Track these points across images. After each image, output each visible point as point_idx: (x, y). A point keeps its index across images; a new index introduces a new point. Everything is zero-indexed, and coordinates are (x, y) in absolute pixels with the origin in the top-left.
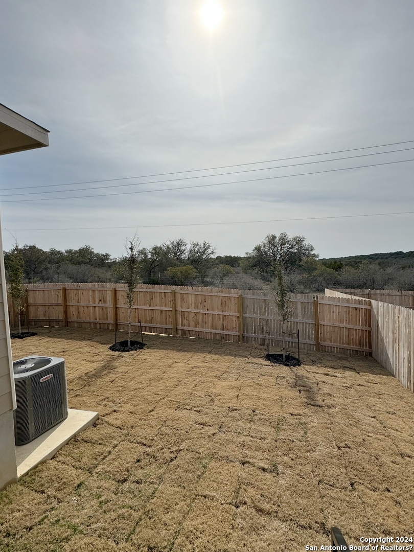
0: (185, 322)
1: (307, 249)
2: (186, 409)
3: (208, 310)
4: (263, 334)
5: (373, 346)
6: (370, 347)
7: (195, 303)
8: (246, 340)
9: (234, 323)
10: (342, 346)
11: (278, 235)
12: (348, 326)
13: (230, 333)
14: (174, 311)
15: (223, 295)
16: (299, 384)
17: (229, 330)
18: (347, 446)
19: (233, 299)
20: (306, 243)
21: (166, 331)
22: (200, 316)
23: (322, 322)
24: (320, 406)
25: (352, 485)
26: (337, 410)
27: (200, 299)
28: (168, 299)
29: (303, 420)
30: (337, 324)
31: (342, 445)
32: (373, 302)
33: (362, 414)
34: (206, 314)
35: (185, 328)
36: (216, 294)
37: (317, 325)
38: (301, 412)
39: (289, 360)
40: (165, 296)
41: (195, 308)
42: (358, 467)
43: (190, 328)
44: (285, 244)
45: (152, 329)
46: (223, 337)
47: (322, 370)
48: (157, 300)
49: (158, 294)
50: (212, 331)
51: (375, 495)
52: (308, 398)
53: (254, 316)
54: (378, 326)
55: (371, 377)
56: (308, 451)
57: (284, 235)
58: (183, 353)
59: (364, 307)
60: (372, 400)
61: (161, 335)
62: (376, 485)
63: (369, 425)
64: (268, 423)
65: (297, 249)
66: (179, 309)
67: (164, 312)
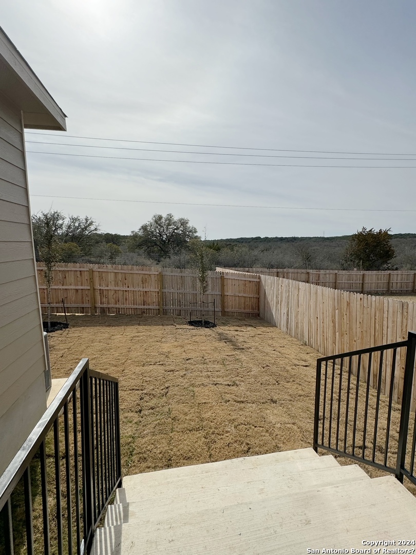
0: (104, 300)
1: (191, 231)
2: (151, 364)
3: (128, 287)
4: (180, 306)
5: (260, 309)
6: (259, 310)
7: (115, 281)
8: (165, 312)
9: (154, 298)
10: (240, 311)
11: (164, 216)
12: (244, 295)
13: (150, 307)
14: (92, 289)
15: (144, 272)
16: (223, 338)
17: (149, 305)
18: (268, 366)
19: (153, 276)
20: (190, 225)
21: (82, 310)
22: (121, 293)
23: (226, 294)
24: (243, 349)
25: (277, 382)
26: (252, 349)
27: (120, 277)
28: (85, 277)
29: (237, 357)
30: (237, 294)
31: (264, 366)
32: (262, 276)
33: (268, 349)
34: (126, 291)
35: (105, 306)
36: (137, 272)
37: (223, 296)
38: (234, 353)
39: (207, 324)
40: (81, 274)
41: (115, 286)
42: (277, 374)
43: (110, 306)
44: (171, 225)
45: (65, 310)
46: (143, 312)
47: (232, 328)
48: (71, 278)
49: (73, 273)
50: (133, 306)
51: (289, 384)
52: (233, 345)
53: (172, 290)
54: (265, 293)
55: (264, 329)
56: (248, 372)
57: (170, 216)
58: (113, 328)
59: (255, 280)
60: (270, 342)
61: (77, 314)
62: (288, 380)
63: (274, 354)
64: (216, 363)
65: (181, 230)
66: (97, 287)
67: (80, 291)
